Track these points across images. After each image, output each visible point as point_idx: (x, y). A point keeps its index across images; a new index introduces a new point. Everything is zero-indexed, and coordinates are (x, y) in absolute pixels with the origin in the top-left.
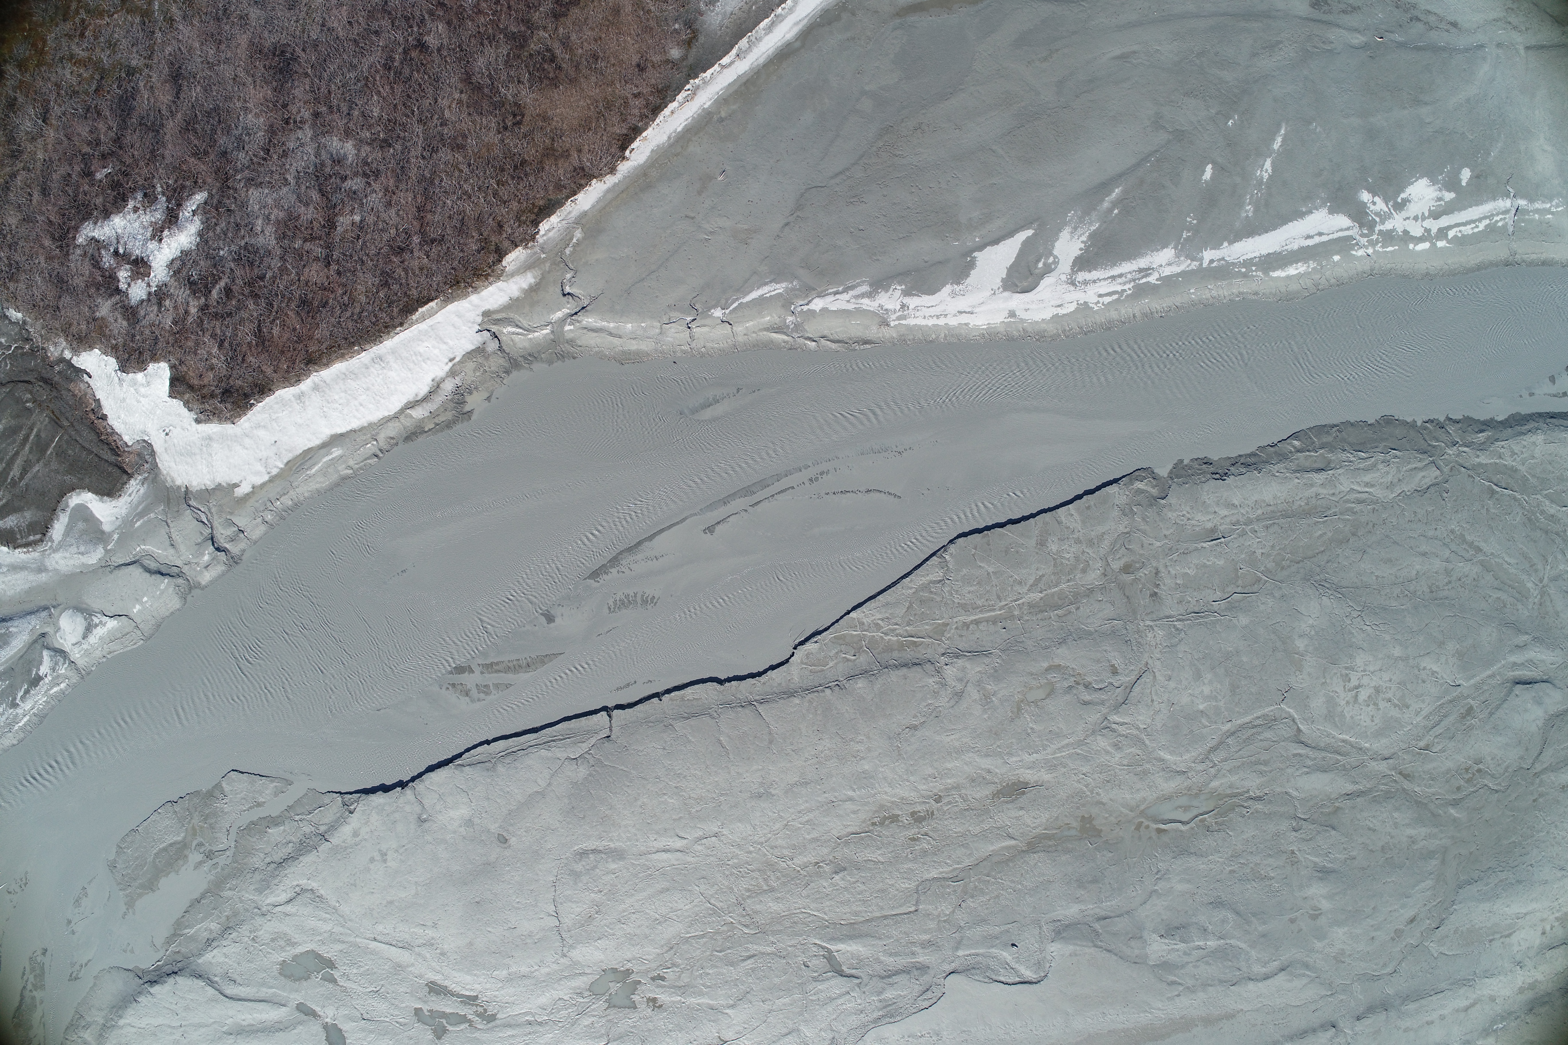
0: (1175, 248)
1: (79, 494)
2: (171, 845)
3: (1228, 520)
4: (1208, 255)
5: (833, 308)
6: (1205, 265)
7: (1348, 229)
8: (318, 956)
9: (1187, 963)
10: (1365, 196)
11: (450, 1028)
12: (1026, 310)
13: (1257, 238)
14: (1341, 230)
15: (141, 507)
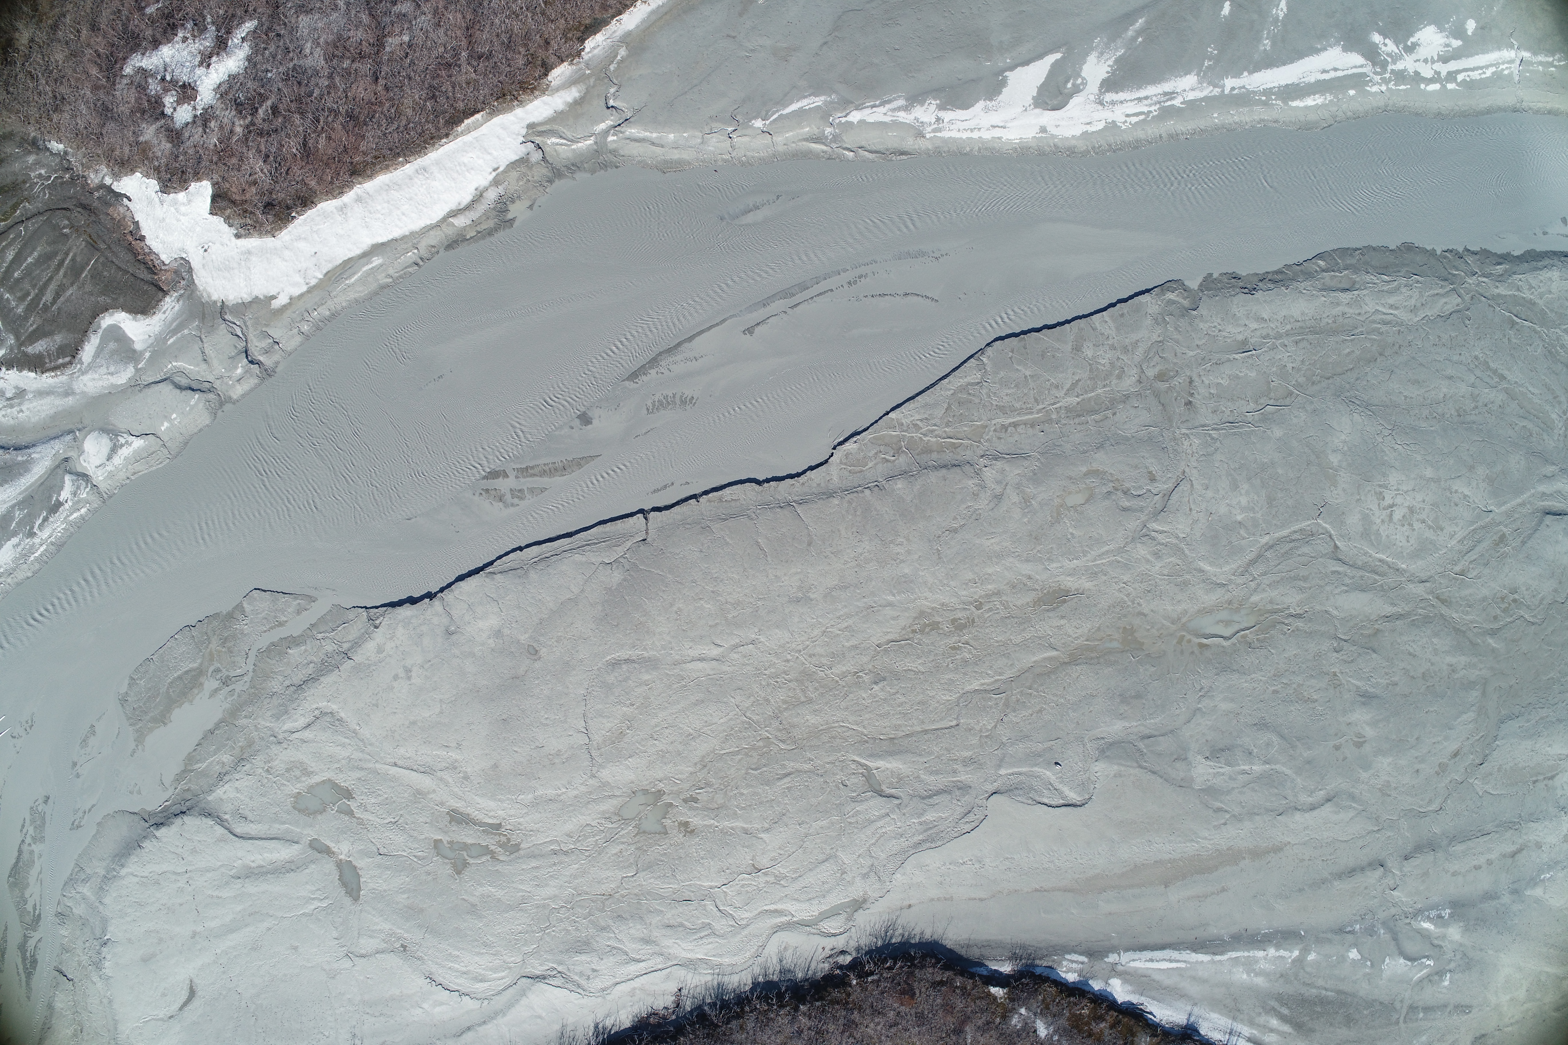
0: (1198, 75)
1: (112, 315)
2: (187, 672)
3: (1258, 333)
4: (1230, 83)
5: (870, 120)
6: (1227, 92)
7: (1361, 66)
8: (335, 786)
9: (1233, 788)
10: (1377, 38)
11: (471, 861)
12: (1057, 126)
13: (1275, 69)
14: (1355, 67)
15: (175, 324)
